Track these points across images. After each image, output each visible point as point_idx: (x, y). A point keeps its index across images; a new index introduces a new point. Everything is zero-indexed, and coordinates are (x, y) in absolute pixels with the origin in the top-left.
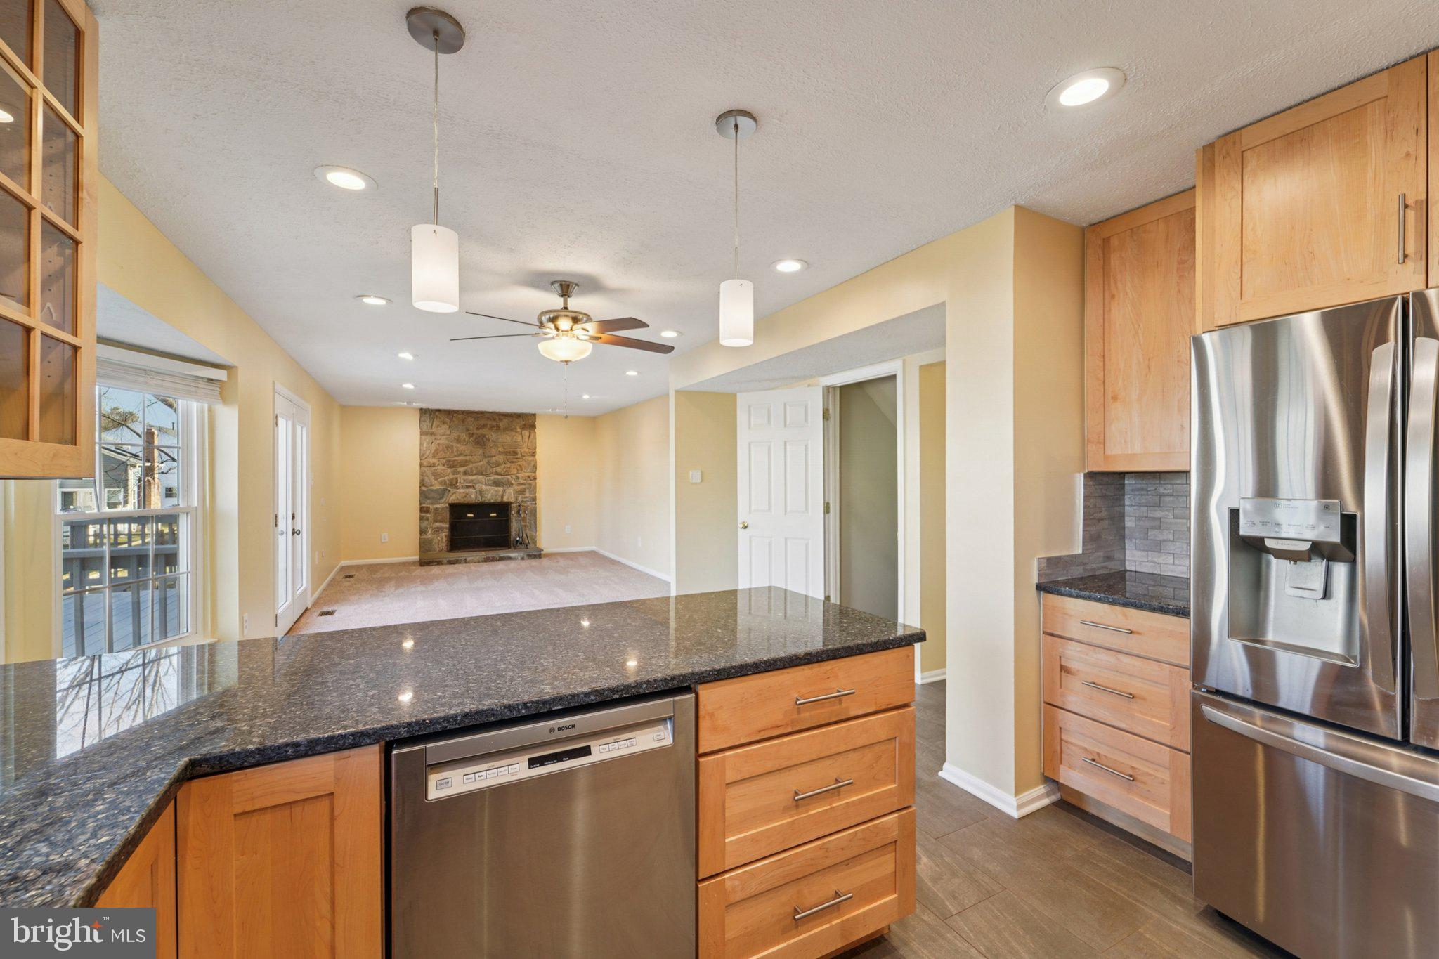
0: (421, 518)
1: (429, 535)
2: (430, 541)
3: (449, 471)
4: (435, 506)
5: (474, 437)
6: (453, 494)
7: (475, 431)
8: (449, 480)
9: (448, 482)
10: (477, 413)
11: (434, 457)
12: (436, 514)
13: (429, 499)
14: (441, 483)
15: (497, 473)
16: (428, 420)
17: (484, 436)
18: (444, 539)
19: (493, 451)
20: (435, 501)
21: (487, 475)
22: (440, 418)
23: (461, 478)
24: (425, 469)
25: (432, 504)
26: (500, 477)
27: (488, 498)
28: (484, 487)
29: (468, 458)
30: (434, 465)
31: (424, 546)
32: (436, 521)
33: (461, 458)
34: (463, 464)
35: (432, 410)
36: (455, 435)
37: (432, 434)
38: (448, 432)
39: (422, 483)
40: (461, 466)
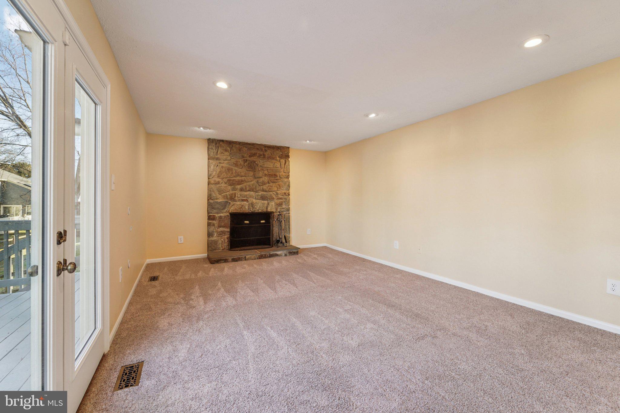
0: (209, 225)
1: (215, 238)
2: (216, 242)
3: (230, 188)
4: (219, 215)
5: (248, 163)
6: (232, 205)
7: (248, 158)
8: (229, 195)
9: (229, 197)
10: (249, 144)
11: (218, 177)
12: (220, 221)
13: (215, 209)
14: (225, 197)
15: (263, 190)
16: (214, 148)
17: (255, 162)
18: (226, 240)
19: (261, 174)
20: (220, 211)
21: (256, 192)
22: (223, 147)
23: (238, 193)
24: (212, 186)
25: (217, 213)
26: (266, 193)
27: (257, 208)
28: (254, 200)
29: (243, 178)
30: (218, 183)
31: (211, 246)
32: (220, 227)
33: (238, 178)
34: (240, 182)
35: (218, 140)
36: (233, 161)
37: (217, 159)
38: (229, 158)
39: (210, 197)
40: (239, 184)
